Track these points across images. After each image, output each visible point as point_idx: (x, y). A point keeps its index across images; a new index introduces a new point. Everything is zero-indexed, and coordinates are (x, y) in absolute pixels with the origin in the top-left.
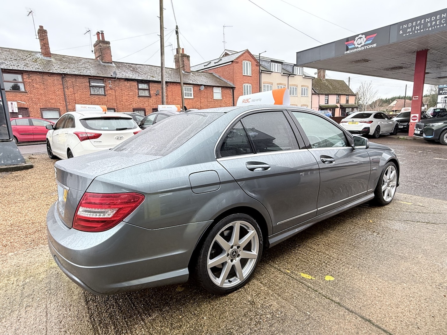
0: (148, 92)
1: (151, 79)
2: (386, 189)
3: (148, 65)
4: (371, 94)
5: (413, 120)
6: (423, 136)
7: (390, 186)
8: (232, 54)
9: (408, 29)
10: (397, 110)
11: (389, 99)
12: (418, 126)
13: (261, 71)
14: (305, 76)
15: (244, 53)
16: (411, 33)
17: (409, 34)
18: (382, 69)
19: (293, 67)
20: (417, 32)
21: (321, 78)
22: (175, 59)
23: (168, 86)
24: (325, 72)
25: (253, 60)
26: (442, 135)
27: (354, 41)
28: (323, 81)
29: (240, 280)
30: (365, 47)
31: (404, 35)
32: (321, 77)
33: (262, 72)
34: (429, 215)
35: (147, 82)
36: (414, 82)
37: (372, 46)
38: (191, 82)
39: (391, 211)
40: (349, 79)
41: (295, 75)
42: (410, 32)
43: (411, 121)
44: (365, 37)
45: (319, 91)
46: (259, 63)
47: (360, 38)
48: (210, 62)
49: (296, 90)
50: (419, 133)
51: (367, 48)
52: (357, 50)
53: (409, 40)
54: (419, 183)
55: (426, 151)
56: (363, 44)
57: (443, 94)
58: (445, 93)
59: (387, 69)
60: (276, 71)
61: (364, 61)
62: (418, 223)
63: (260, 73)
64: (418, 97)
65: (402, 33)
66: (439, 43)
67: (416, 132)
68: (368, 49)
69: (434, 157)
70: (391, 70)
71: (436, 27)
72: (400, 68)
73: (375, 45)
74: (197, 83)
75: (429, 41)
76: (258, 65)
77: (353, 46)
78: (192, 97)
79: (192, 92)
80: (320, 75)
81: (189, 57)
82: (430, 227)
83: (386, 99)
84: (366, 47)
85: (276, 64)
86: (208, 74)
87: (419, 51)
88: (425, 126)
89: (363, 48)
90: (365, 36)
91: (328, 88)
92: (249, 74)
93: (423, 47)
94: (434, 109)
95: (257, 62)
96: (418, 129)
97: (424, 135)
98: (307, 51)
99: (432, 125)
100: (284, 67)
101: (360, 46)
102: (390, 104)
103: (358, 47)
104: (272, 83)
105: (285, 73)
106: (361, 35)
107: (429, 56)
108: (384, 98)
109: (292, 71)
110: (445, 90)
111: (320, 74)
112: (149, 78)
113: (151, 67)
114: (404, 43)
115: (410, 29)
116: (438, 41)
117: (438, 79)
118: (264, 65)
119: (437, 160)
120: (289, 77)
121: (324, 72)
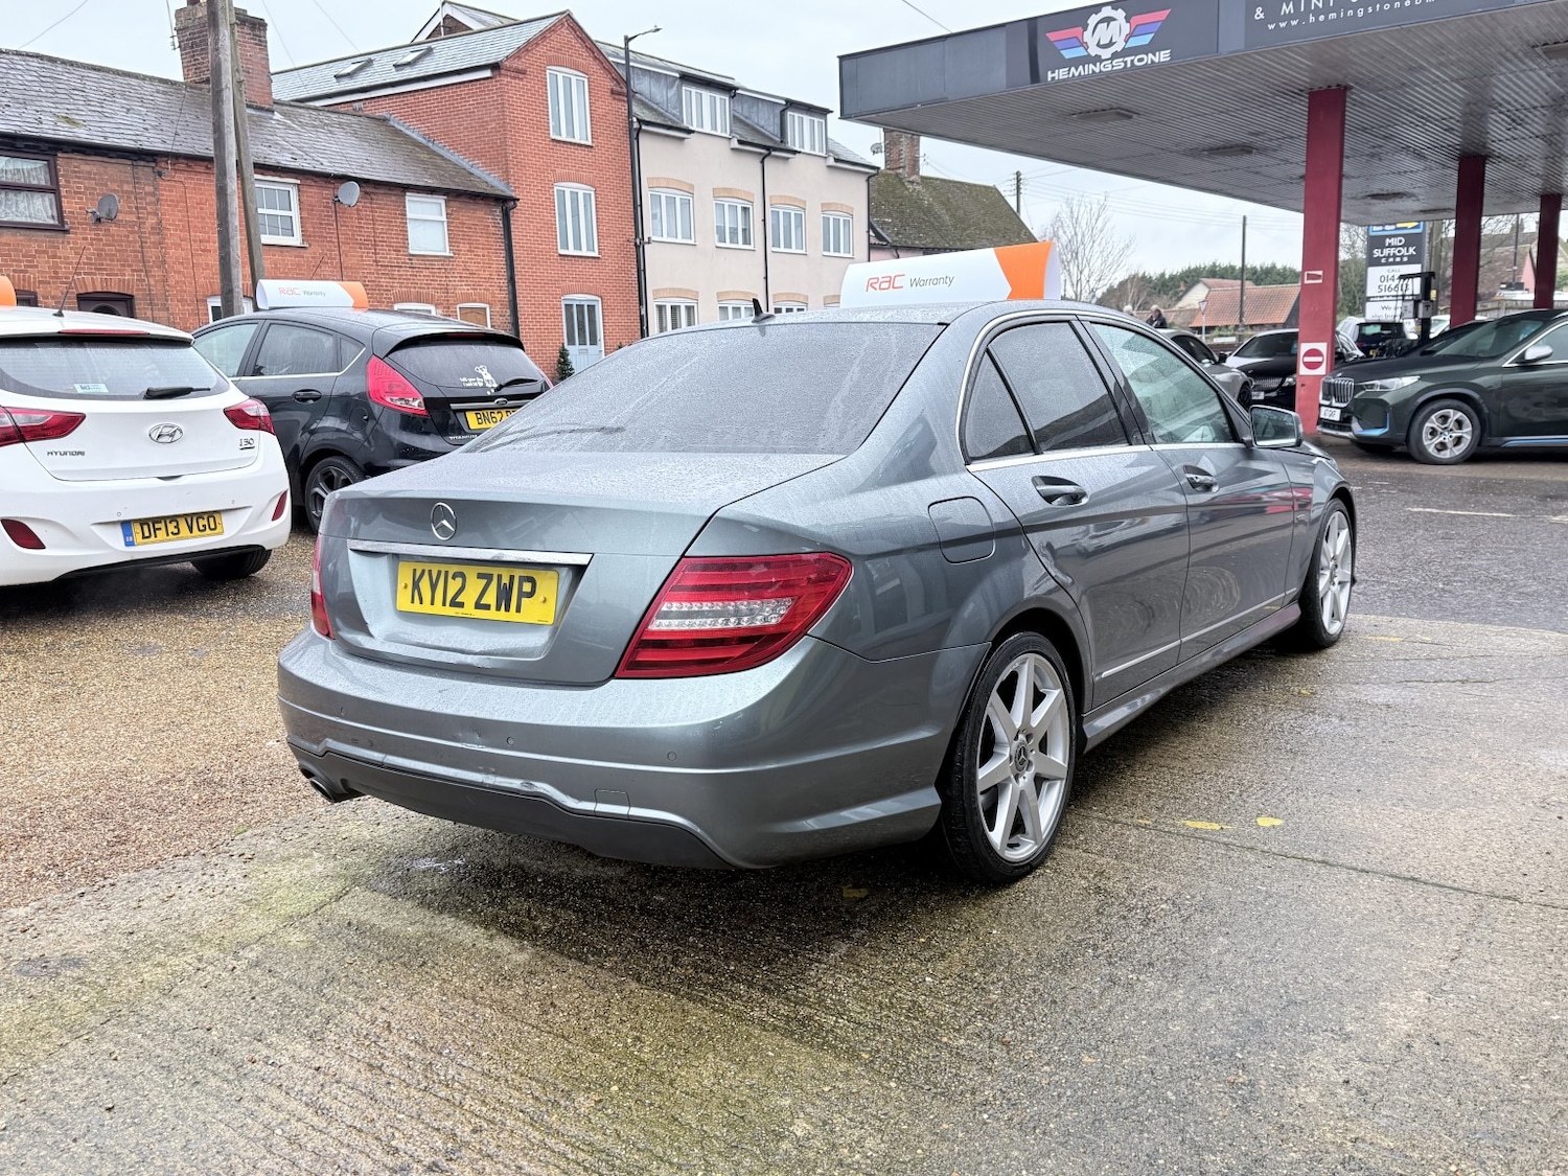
0: (47, 203)
1: (64, 132)
2: (1327, 593)
3: (28, 55)
4: (1105, 254)
5: (1310, 366)
6: (1350, 429)
7: (1337, 583)
8: (482, 27)
9: (1284, 6)
10: (1213, 328)
11: (1172, 278)
12: (1331, 391)
13: (636, 125)
14: (837, 160)
15: (551, 30)
16: (1294, 23)
17: (1289, 24)
18: (1177, 152)
19: (783, 113)
20: (1317, 19)
21: (901, 171)
22: (178, 30)
23: (160, 174)
24: (918, 145)
25: (595, 67)
26: (1416, 425)
27: (1085, 29)
28: (910, 186)
29: (1036, 844)
30: (1129, 59)
31: (1271, 27)
32: (904, 167)
33: (644, 127)
34: (1463, 663)
35: (44, 146)
36: (1304, 212)
37: (1156, 60)
38: (285, 160)
39: (1350, 661)
40: (1018, 180)
41: (795, 152)
42: (1289, 17)
43: (1303, 370)
44: (1127, 19)
45: (898, 234)
46: (627, 83)
47: (1108, 20)
48: (370, 62)
49: (799, 225)
50: (1336, 416)
51: (1136, 63)
52: (1097, 70)
53: (1288, 49)
54: (1397, 586)
55: (1371, 485)
56: (1118, 47)
57: (1383, 261)
58: (1391, 260)
59: (1195, 153)
60: (707, 129)
61: (1119, 114)
62: (1440, 684)
63: (634, 132)
64: (1320, 273)
65: (1262, 16)
66: (1387, 66)
67: (1325, 413)
68: (1139, 67)
69: (1406, 503)
70: (1209, 156)
71: (1378, 6)
72: (1242, 150)
73: (1163, 56)
74: (319, 168)
75: (1355, 55)
76: (620, 94)
77: (1079, 52)
78: (296, 240)
79: (295, 213)
80: (894, 156)
81: (265, 25)
82: (1475, 690)
83: (1163, 275)
84: (1132, 61)
85: (706, 94)
86: (367, 120)
87: (1316, 89)
88: (1357, 389)
89: (1119, 64)
90: (1124, 14)
91: (932, 220)
92: (582, 135)
93: (1329, 77)
94: (1361, 325)
95: (617, 79)
96: (1334, 404)
97: (1355, 426)
98: (887, 55)
99: (1382, 387)
100: (739, 109)
101: (1106, 54)
102: (1180, 299)
103: (1097, 59)
104: (692, 186)
105: (749, 139)
106: (1110, 7)
107: (1352, 114)
108: (1153, 270)
109: (777, 131)
110: (1390, 246)
111: (895, 150)
112: (50, 129)
113: (48, 65)
114: (1270, 57)
115: (1291, 5)
116: (1383, 57)
117: (1370, 200)
118: (647, 92)
119: (1419, 512)
120: (766, 161)
121: (915, 146)
